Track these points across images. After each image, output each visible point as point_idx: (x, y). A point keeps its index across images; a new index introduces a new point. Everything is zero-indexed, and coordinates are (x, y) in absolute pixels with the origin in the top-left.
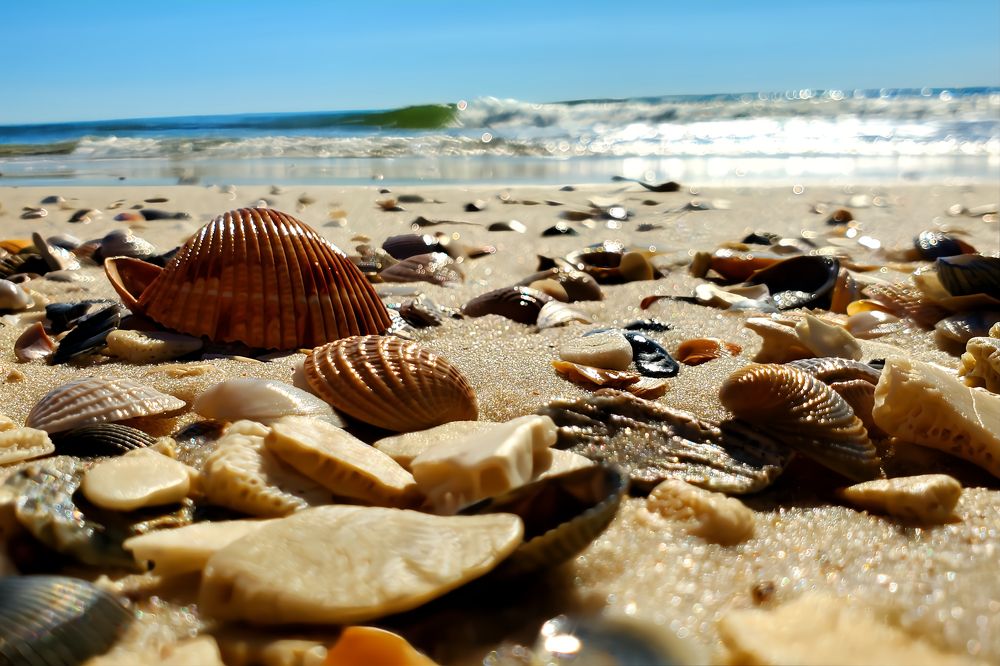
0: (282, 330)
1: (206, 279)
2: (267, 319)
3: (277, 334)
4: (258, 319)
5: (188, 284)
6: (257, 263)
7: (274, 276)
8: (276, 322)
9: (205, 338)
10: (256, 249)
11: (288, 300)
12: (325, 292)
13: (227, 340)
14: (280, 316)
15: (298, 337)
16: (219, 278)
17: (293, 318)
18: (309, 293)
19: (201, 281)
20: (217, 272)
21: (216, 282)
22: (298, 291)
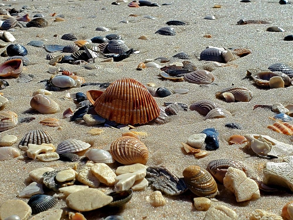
0: (125, 119)
1: (108, 102)
2: (122, 116)
3: (124, 120)
4: (119, 116)
5: (104, 103)
6: (121, 99)
7: (125, 104)
8: (124, 117)
9: (106, 119)
10: (122, 95)
11: (128, 110)
12: (138, 108)
13: (111, 120)
14: (125, 115)
15: (129, 121)
16: (112, 103)
17: (128, 116)
18: (133, 109)
19: (107, 103)
20: (111, 101)
21: (110, 104)
22: (131, 108)
